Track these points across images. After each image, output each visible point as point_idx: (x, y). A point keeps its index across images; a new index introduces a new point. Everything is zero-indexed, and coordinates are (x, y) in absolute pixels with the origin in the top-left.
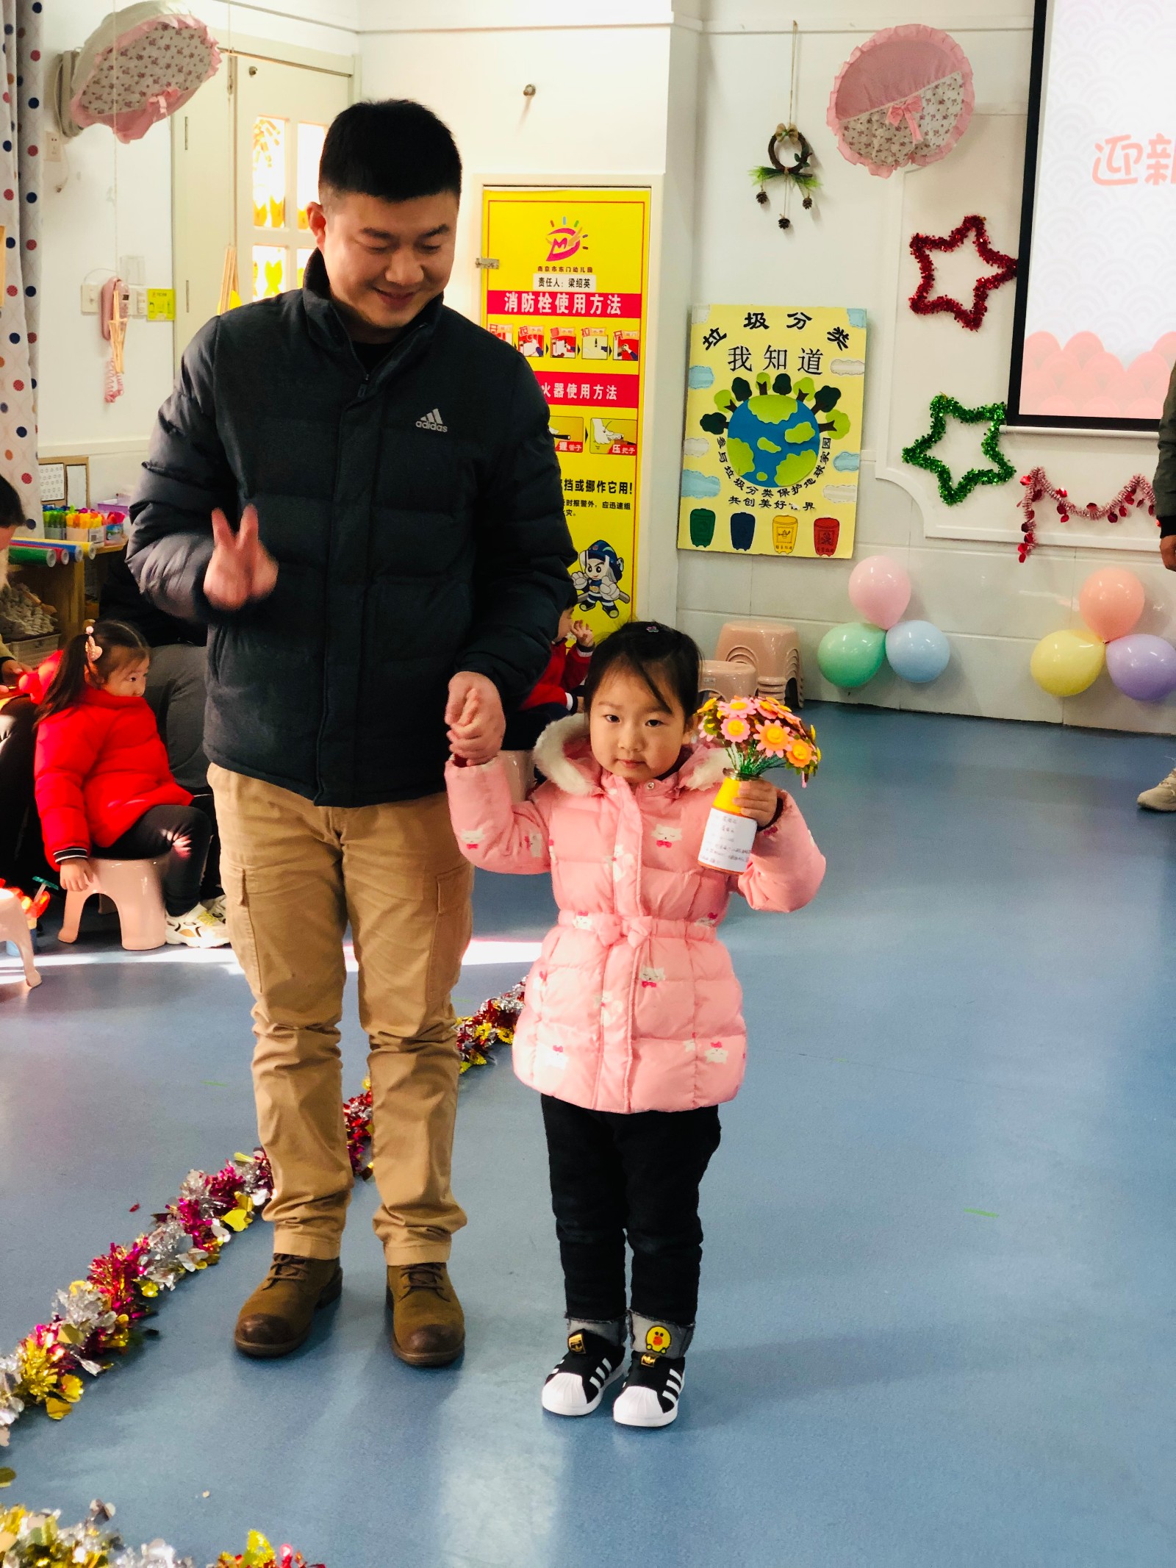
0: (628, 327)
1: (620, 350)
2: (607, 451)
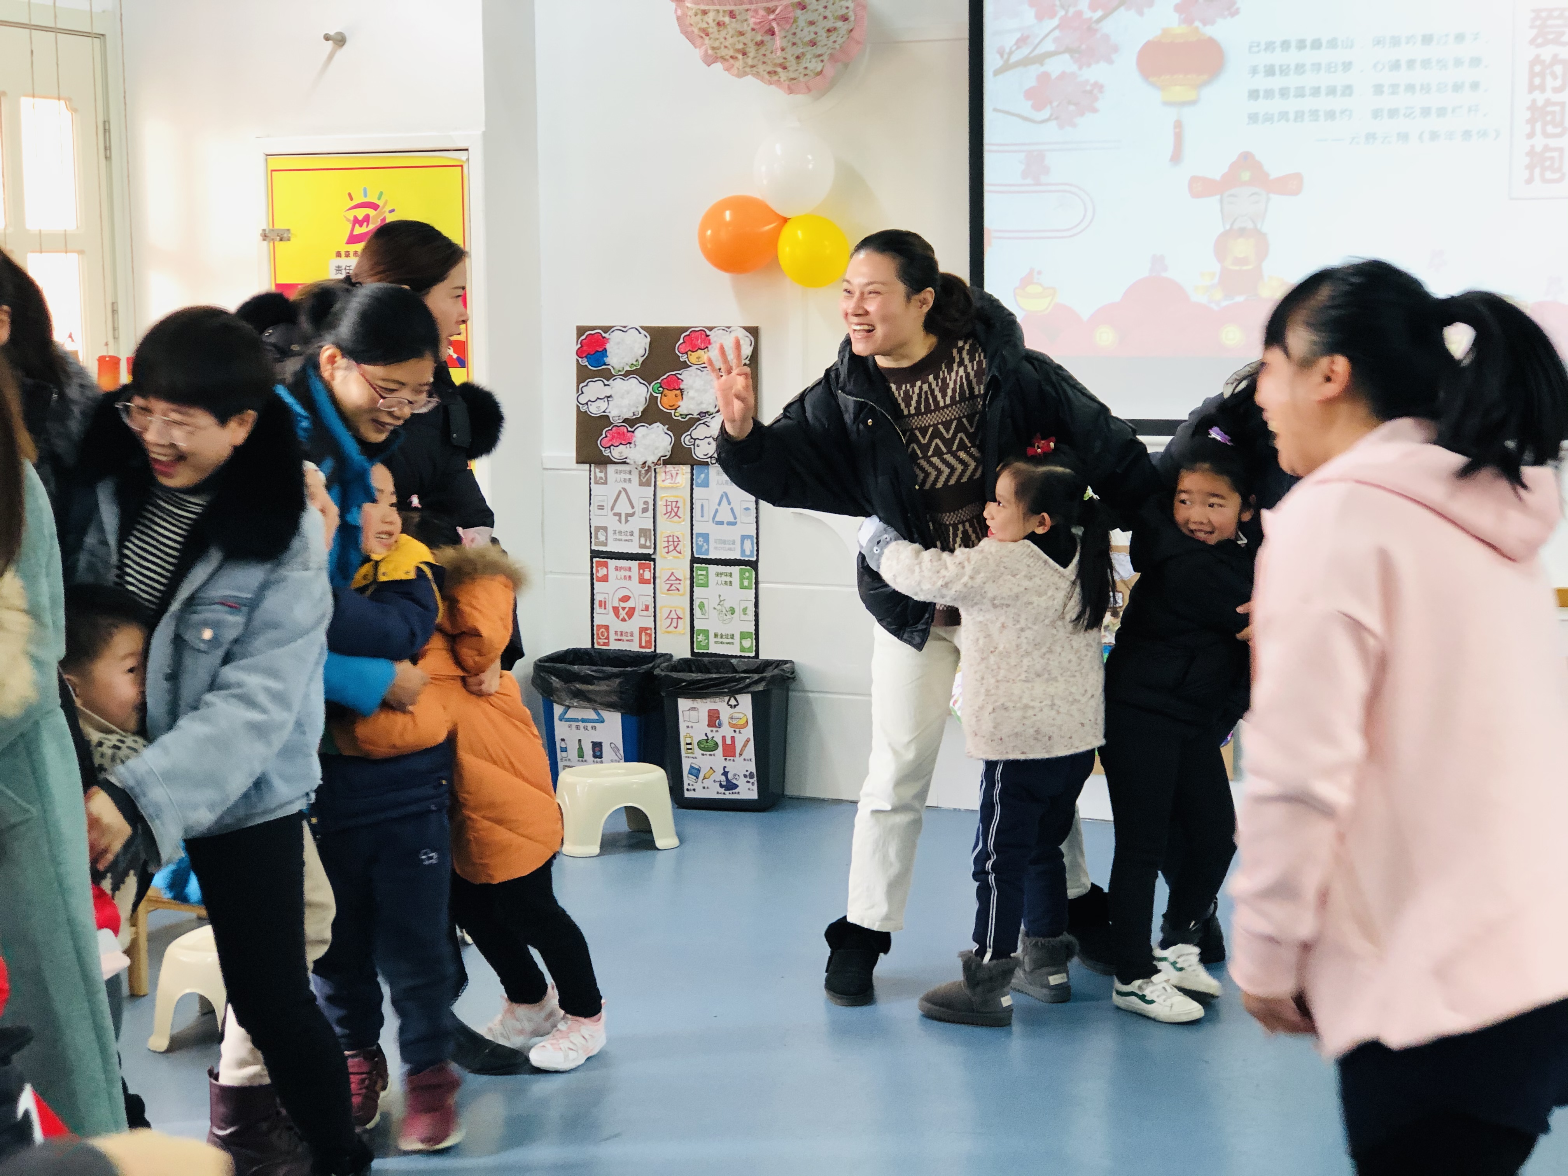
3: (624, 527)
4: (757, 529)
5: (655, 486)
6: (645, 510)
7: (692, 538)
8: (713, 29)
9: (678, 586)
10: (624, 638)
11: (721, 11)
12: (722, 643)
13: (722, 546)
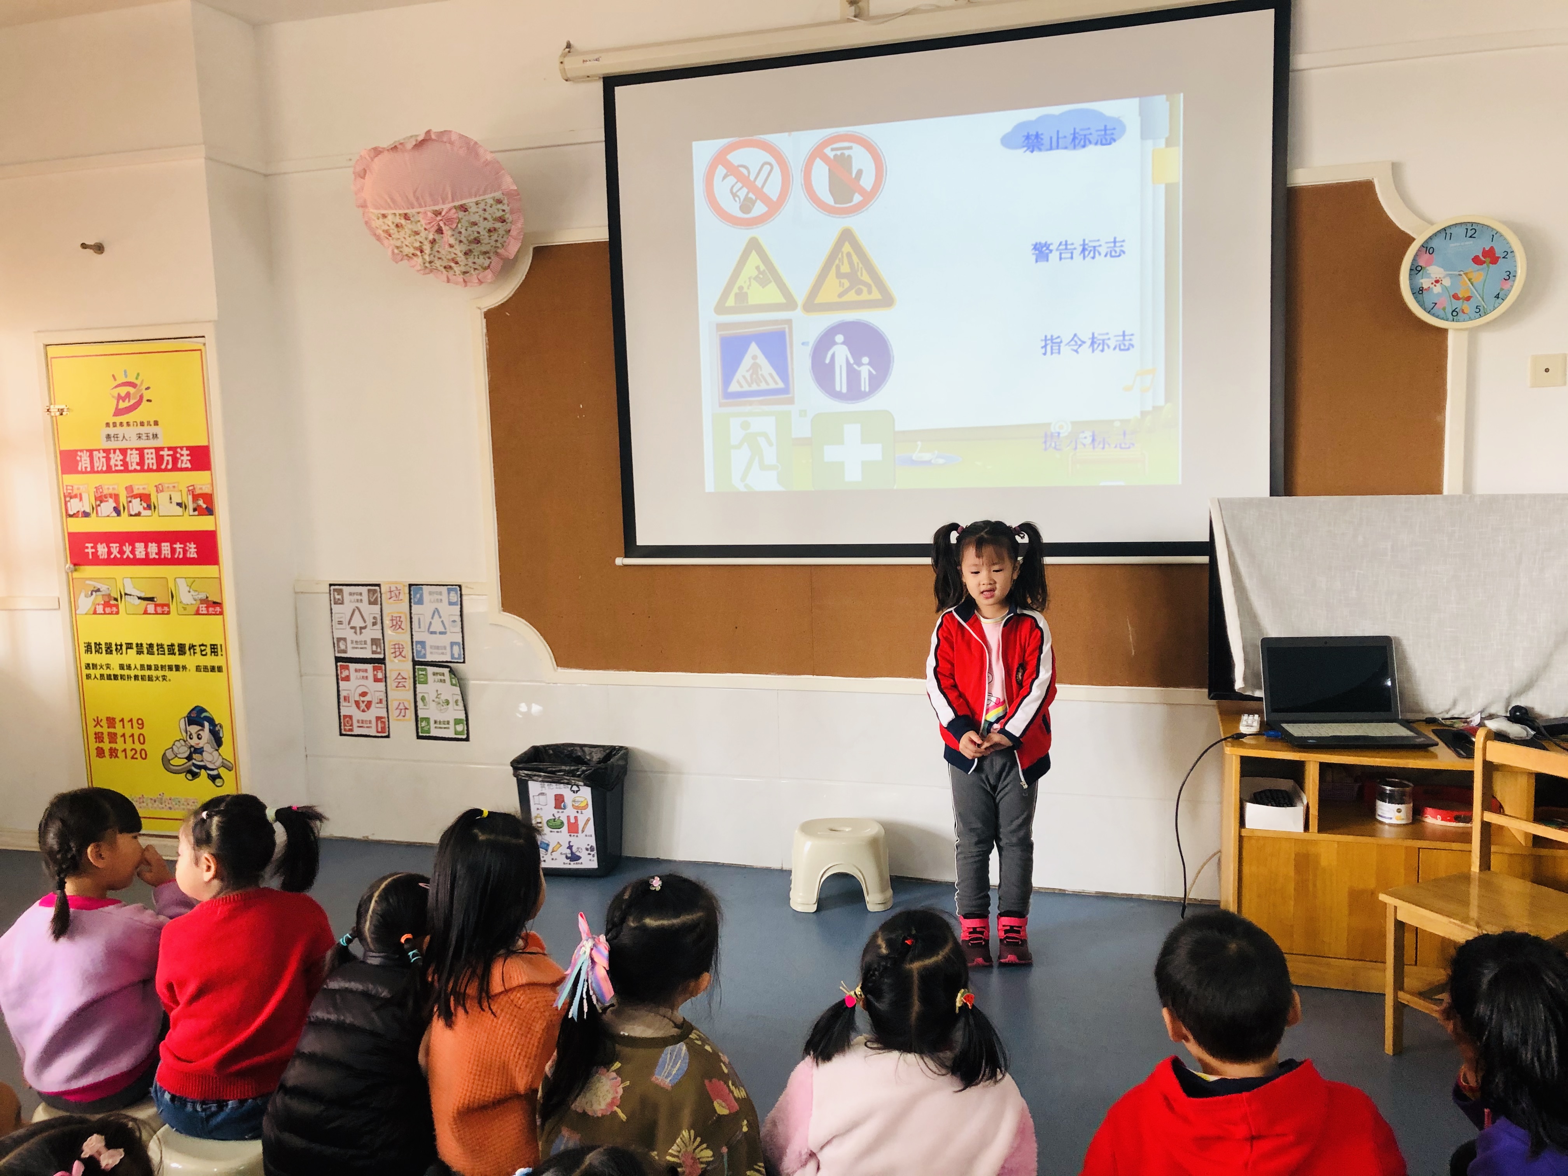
0: (200, 479)
1: (195, 505)
2: (194, 612)
3: (358, 638)
4: (463, 637)
5: (381, 604)
6: (374, 624)
7: (412, 645)
8: (393, 230)
9: (404, 683)
10: (365, 725)
11: (398, 215)
12: (440, 728)
13: (437, 651)
